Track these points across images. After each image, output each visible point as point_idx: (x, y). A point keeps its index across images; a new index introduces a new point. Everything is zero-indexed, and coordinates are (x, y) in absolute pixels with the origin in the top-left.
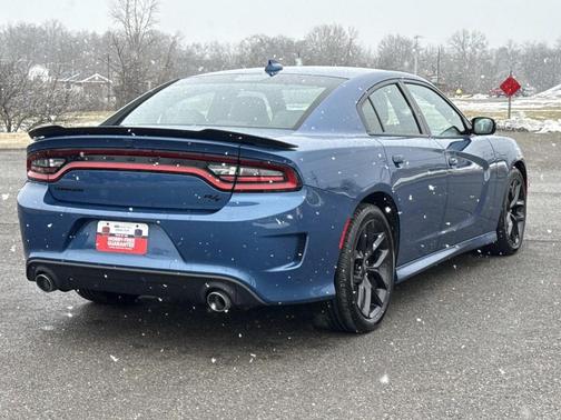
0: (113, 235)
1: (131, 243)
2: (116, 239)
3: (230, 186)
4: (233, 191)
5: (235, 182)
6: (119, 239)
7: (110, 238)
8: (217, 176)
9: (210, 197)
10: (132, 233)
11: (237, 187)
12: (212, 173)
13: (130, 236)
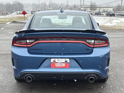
0: (57, 63)
1: (64, 65)
2: (58, 64)
3: (93, 46)
4: (94, 47)
5: (94, 45)
6: (59, 64)
7: (56, 64)
8: (89, 43)
9: (87, 49)
10: (64, 62)
11: (95, 46)
12: (87, 42)
13: (63, 63)
